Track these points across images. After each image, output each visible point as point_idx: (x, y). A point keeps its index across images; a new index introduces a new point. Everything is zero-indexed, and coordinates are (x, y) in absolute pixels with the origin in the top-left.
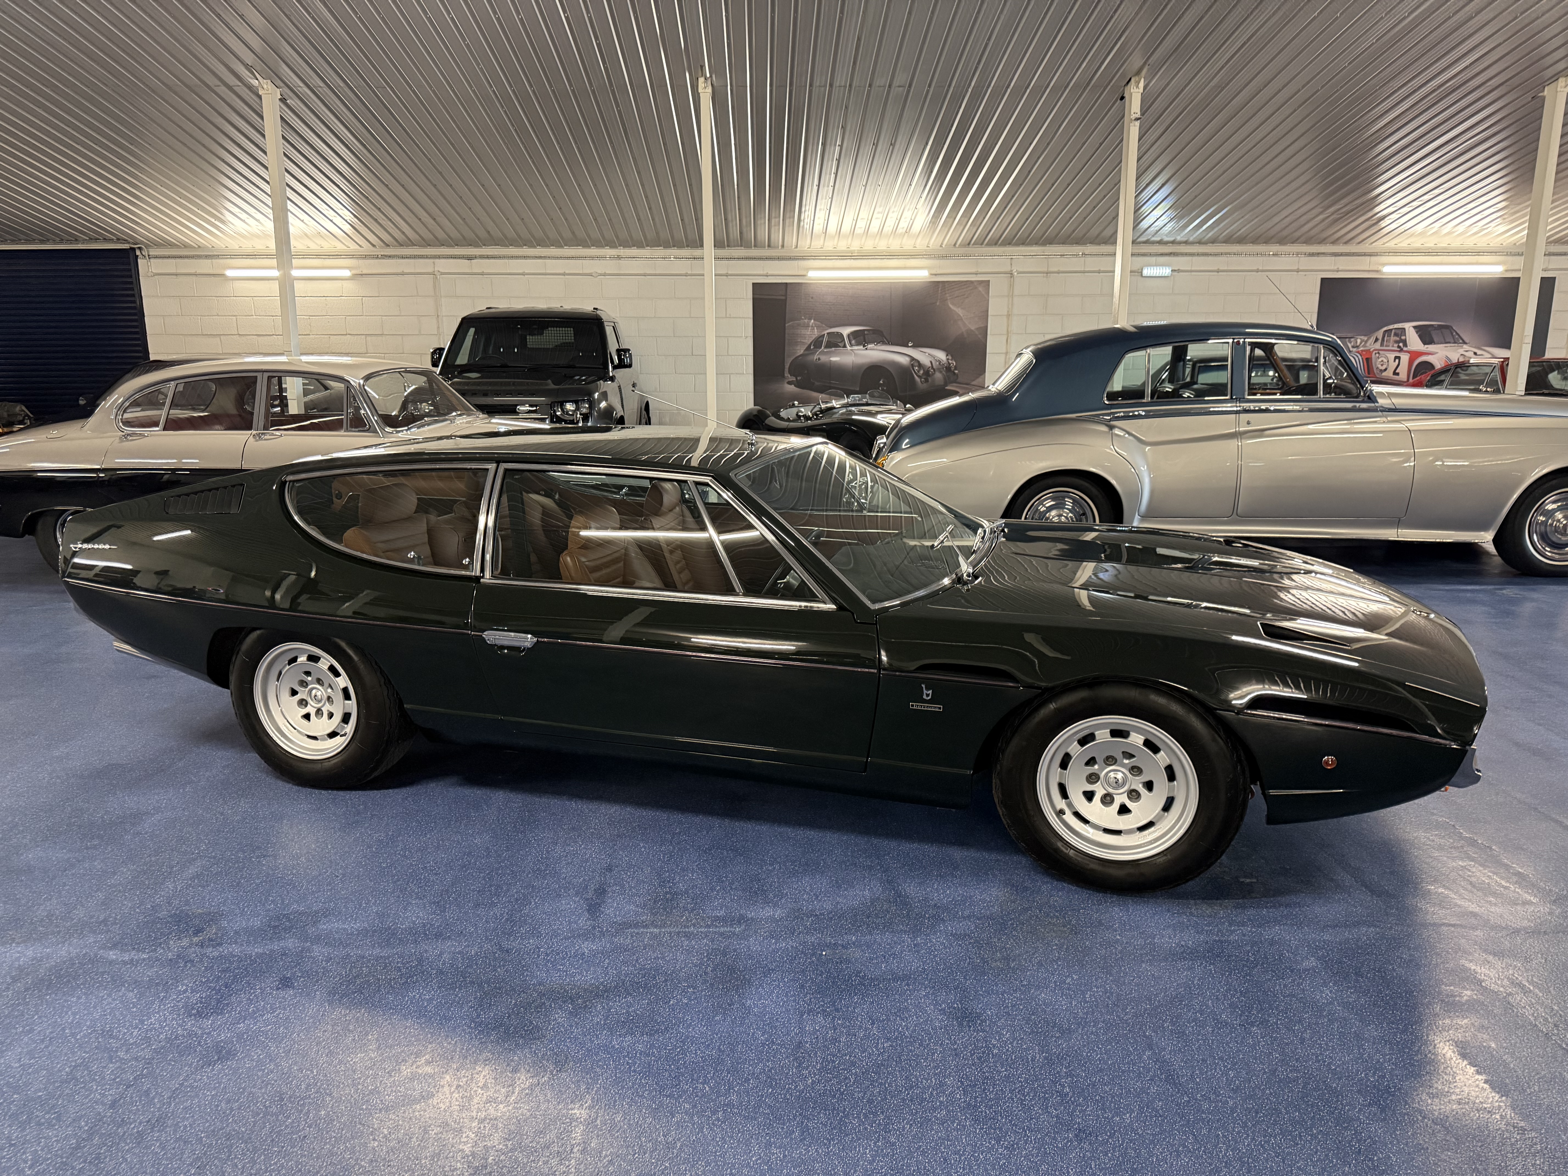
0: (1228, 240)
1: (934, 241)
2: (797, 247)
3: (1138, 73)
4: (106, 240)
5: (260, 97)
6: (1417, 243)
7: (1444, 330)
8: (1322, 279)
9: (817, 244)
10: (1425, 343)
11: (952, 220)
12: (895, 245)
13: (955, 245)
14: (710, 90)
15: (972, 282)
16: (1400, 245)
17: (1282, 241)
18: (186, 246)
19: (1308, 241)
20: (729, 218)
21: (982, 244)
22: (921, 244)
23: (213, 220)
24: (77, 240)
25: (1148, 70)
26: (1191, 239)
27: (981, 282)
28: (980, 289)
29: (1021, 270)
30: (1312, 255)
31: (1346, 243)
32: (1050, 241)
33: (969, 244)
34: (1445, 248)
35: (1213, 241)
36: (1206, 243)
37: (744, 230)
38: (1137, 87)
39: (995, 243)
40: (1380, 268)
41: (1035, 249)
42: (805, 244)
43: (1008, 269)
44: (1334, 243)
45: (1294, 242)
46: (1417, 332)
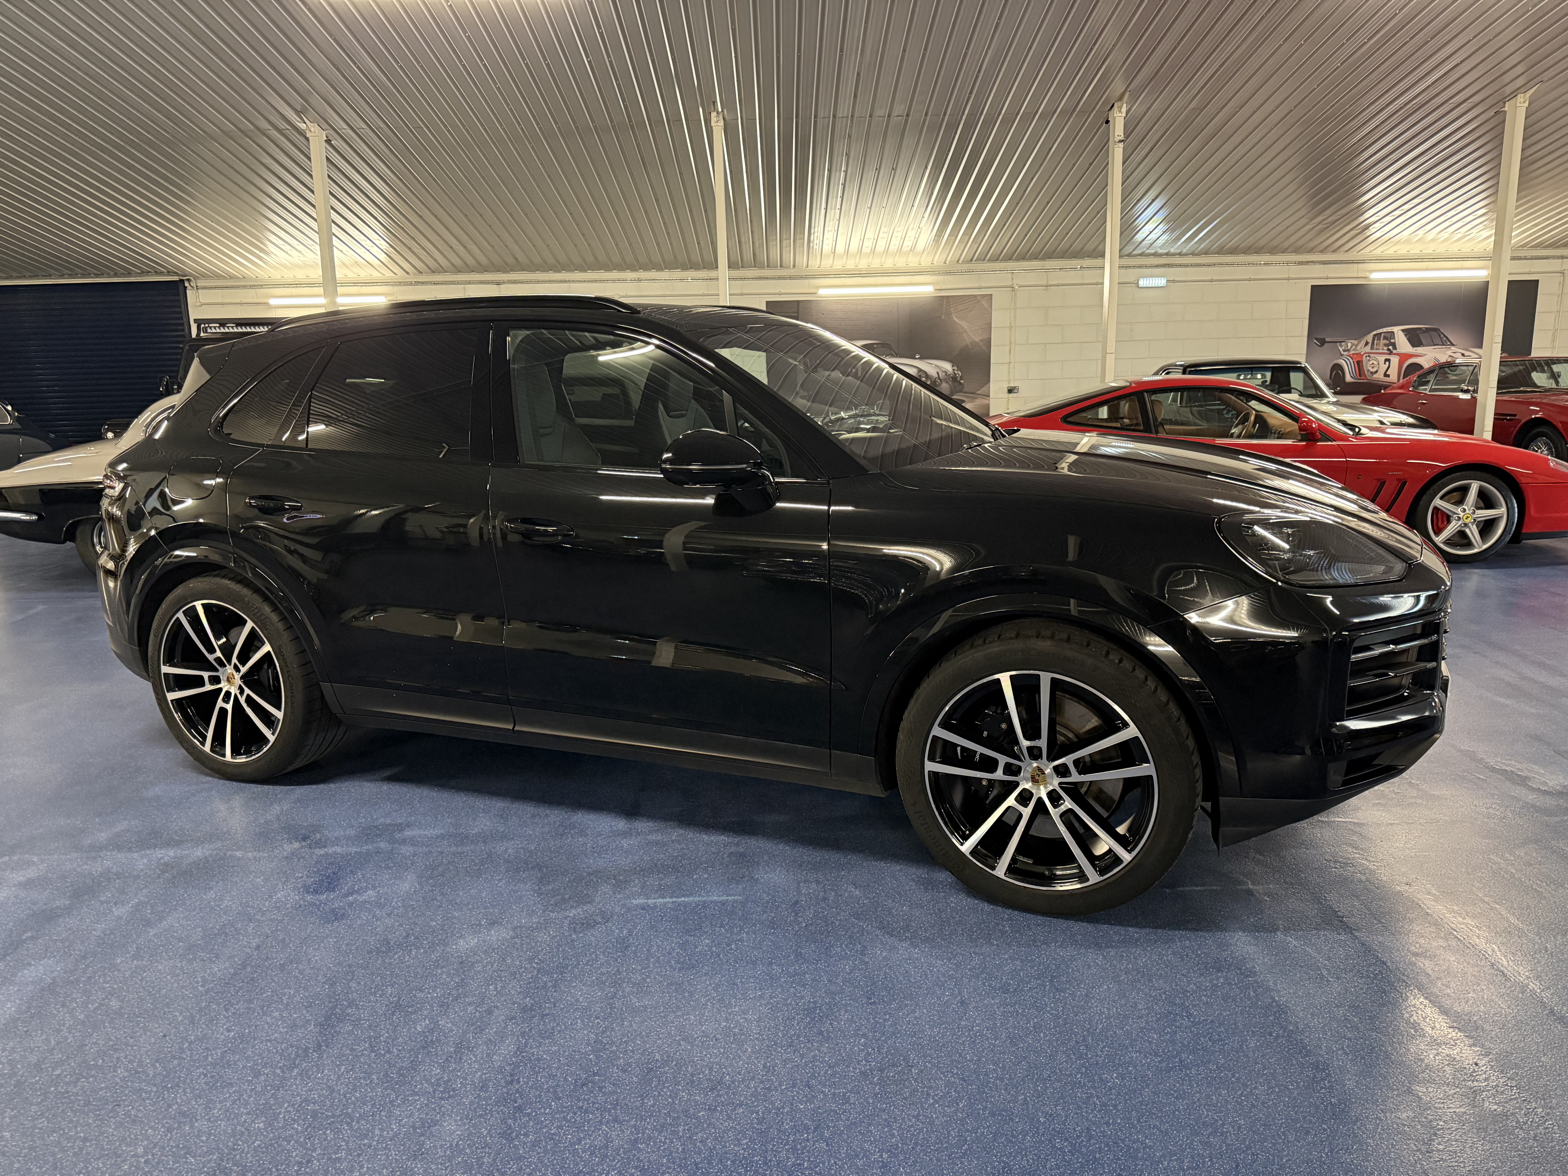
0: (1220, 251)
1: (938, 259)
2: (807, 266)
3: (1120, 98)
4: (157, 273)
5: (307, 139)
6: (1403, 250)
7: (1432, 333)
8: (1313, 287)
9: (827, 264)
10: (1413, 346)
11: (953, 238)
12: (901, 263)
13: (958, 261)
14: (721, 123)
15: (975, 296)
16: (1386, 252)
17: (1273, 251)
18: (232, 277)
19: (1297, 251)
20: (743, 240)
21: (984, 260)
22: (926, 261)
23: (258, 252)
24: (129, 274)
25: (1130, 95)
26: (1185, 251)
27: (984, 296)
28: (983, 303)
29: (1022, 284)
30: (1301, 263)
31: (1334, 251)
32: (1049, 256)
33: (972, 260)
34: (1430, 254)
35: (1206, 252)
36: (1199, 254)
37: (757, 252)
38: (1120, 112)
39: (996, 259)
40: (1368, 274)
41: (1035, 264)
42: (814, 263)
43: (1010, 283)
44: (1322, 251)
45: (1284, 251)
46: (1406, 335)
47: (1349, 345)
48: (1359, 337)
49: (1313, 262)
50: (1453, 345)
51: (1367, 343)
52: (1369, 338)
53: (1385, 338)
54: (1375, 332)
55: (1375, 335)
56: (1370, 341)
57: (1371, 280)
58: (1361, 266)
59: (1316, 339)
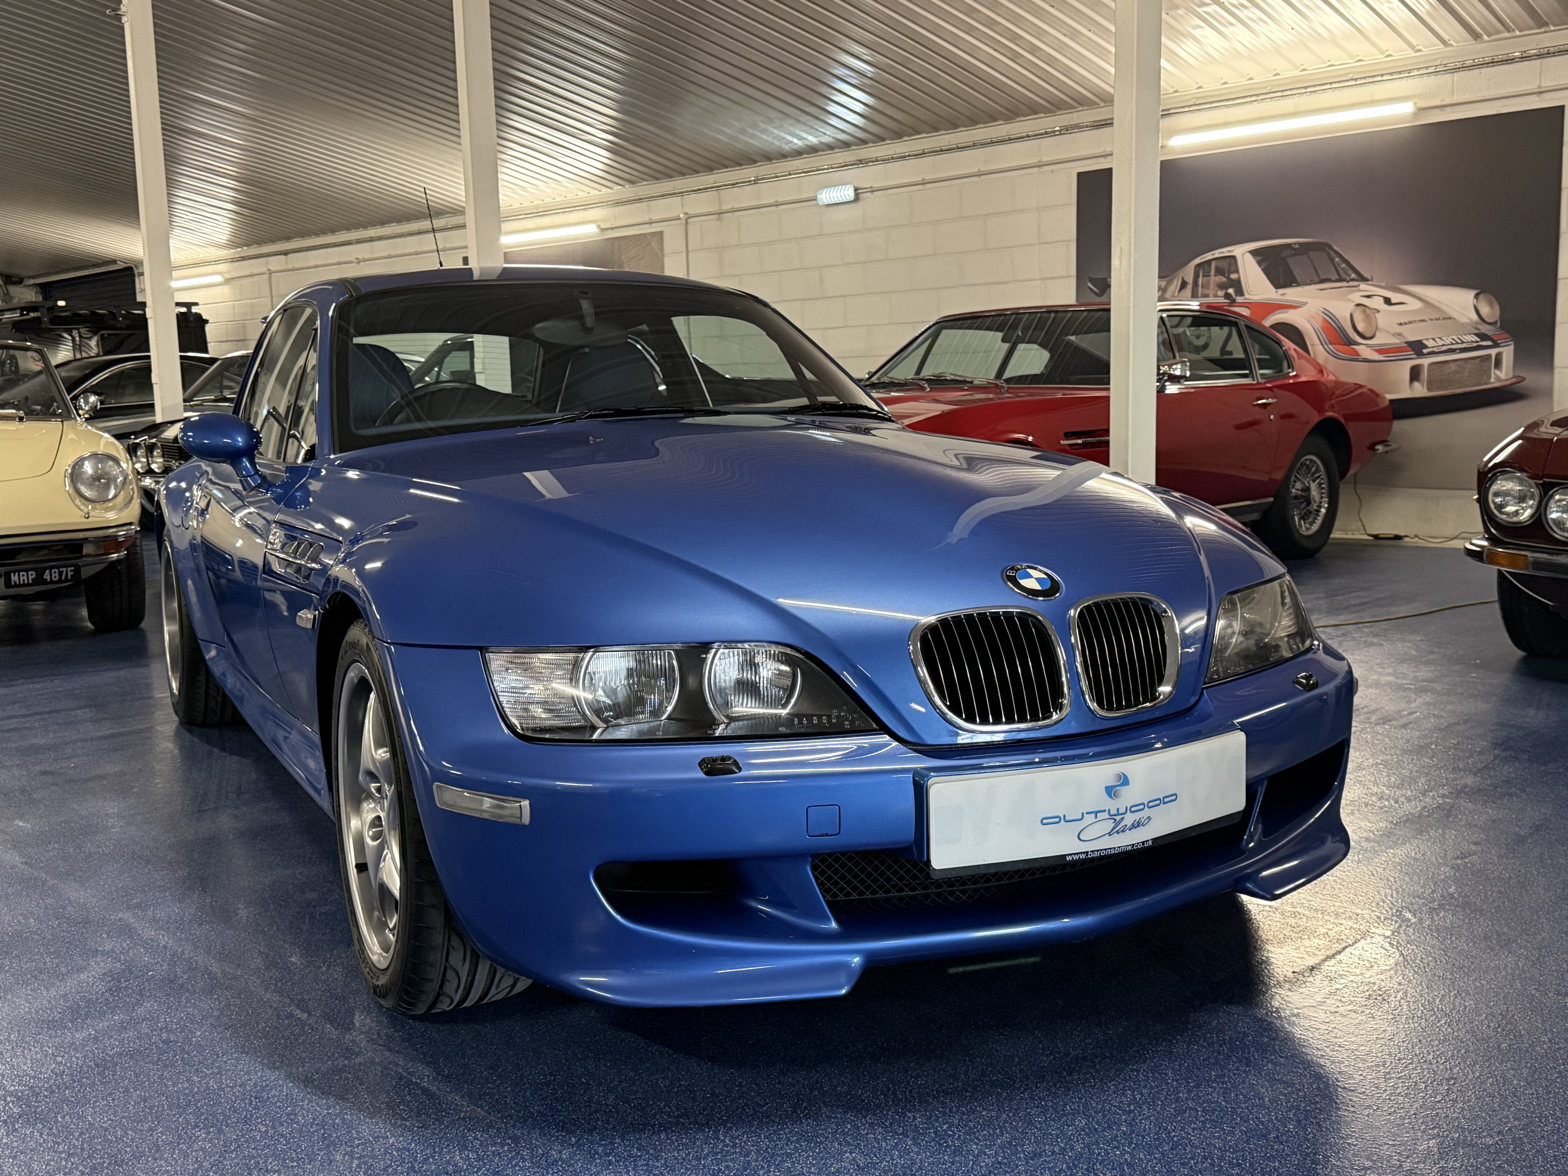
6: (1235, 77)
7: (1312, 254)
8: (1079, 175)
10: (1277, 285)
15: (643, 236)
27: (653, 234)
28: (655, 241)
29: (692, 212)
30: (1058, 132)
35: (913, 132)
40: (1167, 140)
41: (707, 179)
46: (1259, 263)
48: (1169, 273)
50: (1364, 279)
51: (1184, 285)
52: (1188, 272)
53: (1219, 271)
54: (1198, 261)
55: (1199, 266)
56: (1190, 279)
57: (1173, 152)
59: (1092, 280)
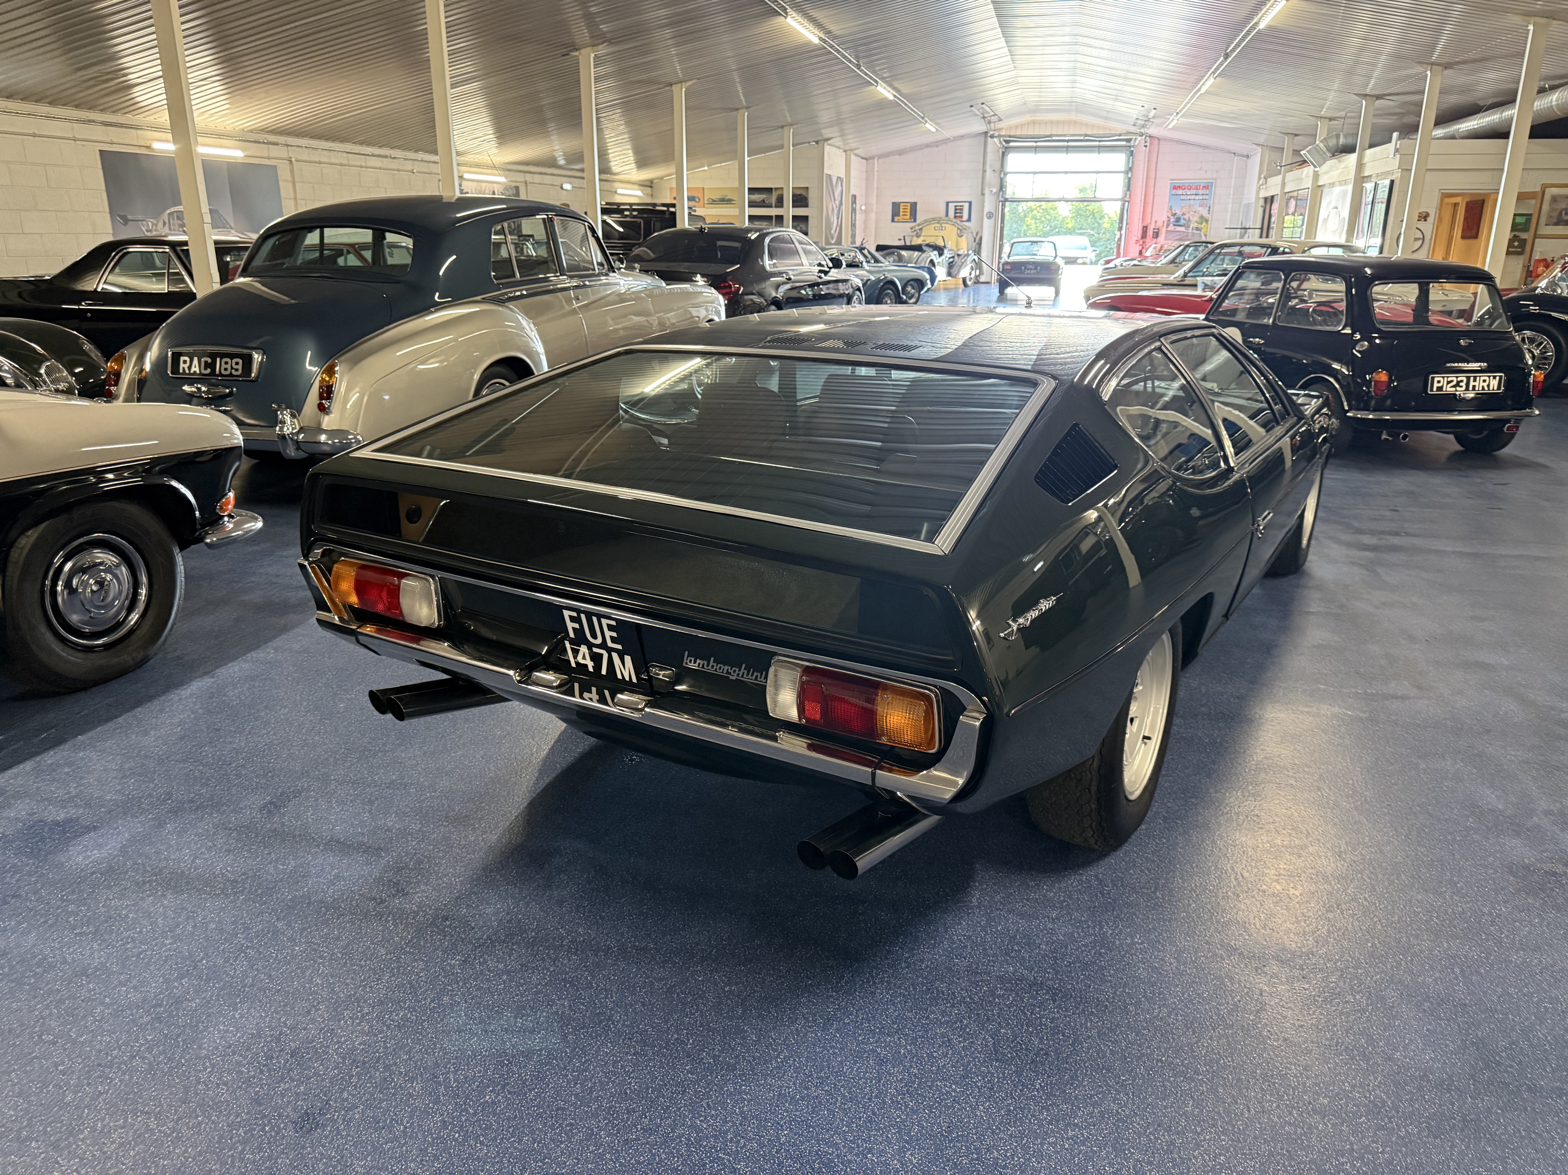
8: (101, 151)
40: (150, 143)
47: (150, 224)
48: (157, 215)
49: (93, 121)
50: (231, 228)
51: (164, 223)
52: (165, 216)
53: (178, 218)
54: (168, 211)
55: (169, 214)
56: (167, 221)
57: (153, 150)
58: (139, 132)
59: (119, 216)
